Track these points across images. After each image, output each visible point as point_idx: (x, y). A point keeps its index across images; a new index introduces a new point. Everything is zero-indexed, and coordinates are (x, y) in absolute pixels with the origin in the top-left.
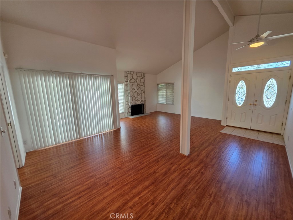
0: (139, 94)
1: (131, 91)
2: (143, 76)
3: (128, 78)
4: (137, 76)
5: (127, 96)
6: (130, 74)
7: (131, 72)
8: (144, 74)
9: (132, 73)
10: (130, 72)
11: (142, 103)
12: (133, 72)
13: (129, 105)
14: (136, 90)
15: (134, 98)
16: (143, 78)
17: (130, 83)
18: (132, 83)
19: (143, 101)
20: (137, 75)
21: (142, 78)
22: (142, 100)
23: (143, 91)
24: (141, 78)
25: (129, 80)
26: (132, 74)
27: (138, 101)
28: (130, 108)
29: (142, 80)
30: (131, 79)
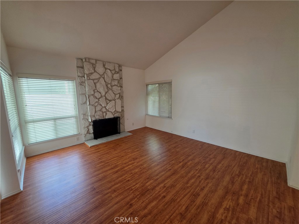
0: (110, 101)
1: (92, 95)
2: (117, 70)
3: (84, 71)
4: (106, 69)
5: (84, 103)
6: (88, 63)
7: (92, 59)
8: (120, 66)
9: (93, 62)
10: (88, 60)
11: (117, 115)
12: (96, 60)
13: (88, 120)
14: (103, 94)
15: (99, 108)
16: (118, 73)
17: (90, 79)
18: (93, 80)
19: (118, 112)
20: (104, 66)
21: (115, 73)
22: (115, 111)
23: (118, 96)
24: (113, 72)
25: (87, 75)
26: (93, 64)
27: (107, 112)
28: (90, 125)
29: (116, 76)
30: (92, 73)
